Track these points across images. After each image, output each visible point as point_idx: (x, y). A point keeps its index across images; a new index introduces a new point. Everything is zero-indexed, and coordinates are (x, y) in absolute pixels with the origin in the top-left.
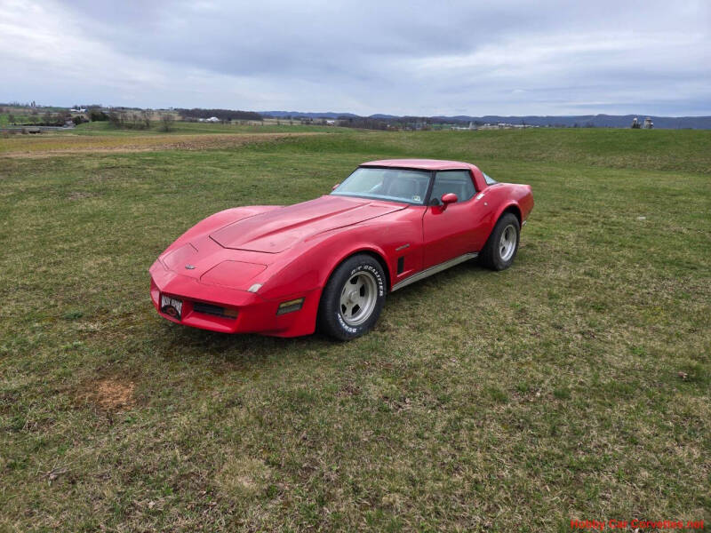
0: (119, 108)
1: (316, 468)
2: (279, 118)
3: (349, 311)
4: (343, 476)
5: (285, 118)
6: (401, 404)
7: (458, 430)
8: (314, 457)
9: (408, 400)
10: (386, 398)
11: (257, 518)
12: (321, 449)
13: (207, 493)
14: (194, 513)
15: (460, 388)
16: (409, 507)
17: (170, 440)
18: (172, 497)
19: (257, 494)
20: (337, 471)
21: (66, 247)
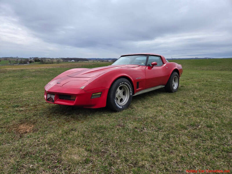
0: (44, 58)
1: (108, 152)
2: (93, 60)
3: (119, 100)
4: (120, 155)
5: (95, 60)
6: (142, 130)
7: (169, 138)
8: (107, 148)
9: (145, 129)
10: (136, 128)
11: (80, 172)
12: (109, 145)
13: (58, 162)
14: (51, 170)
15: (166, 125)
16: (152, 167)
17: (44, 142)
18: (41, 163)
19: (81, 162)
20: (117, 153)
21: (18, 89)
